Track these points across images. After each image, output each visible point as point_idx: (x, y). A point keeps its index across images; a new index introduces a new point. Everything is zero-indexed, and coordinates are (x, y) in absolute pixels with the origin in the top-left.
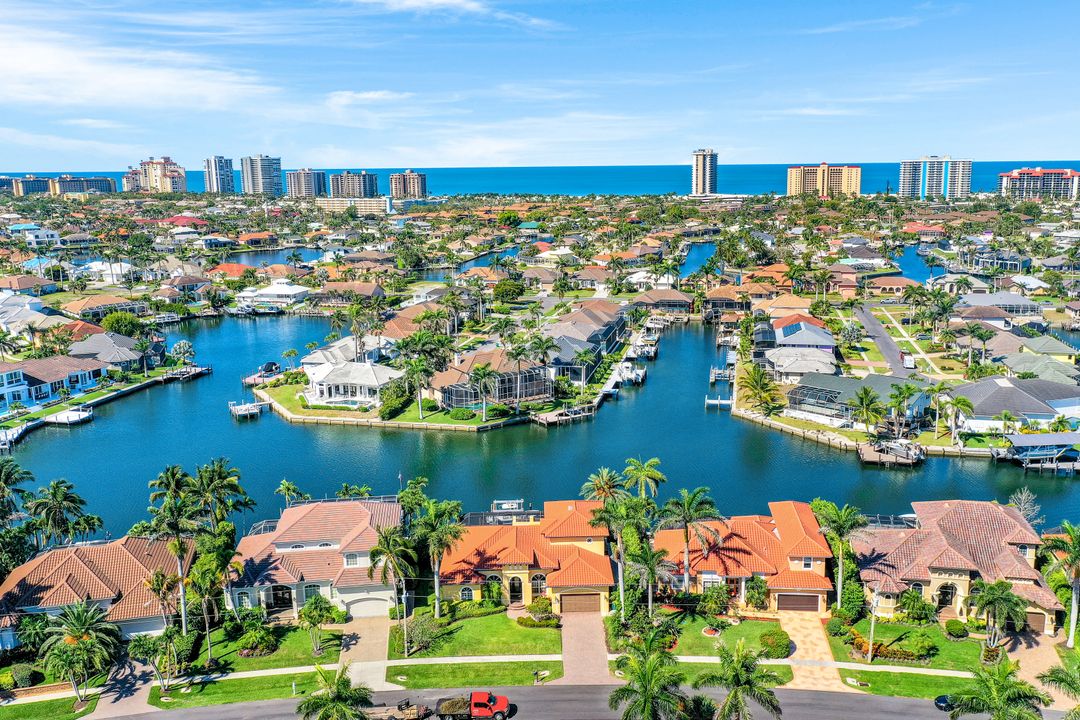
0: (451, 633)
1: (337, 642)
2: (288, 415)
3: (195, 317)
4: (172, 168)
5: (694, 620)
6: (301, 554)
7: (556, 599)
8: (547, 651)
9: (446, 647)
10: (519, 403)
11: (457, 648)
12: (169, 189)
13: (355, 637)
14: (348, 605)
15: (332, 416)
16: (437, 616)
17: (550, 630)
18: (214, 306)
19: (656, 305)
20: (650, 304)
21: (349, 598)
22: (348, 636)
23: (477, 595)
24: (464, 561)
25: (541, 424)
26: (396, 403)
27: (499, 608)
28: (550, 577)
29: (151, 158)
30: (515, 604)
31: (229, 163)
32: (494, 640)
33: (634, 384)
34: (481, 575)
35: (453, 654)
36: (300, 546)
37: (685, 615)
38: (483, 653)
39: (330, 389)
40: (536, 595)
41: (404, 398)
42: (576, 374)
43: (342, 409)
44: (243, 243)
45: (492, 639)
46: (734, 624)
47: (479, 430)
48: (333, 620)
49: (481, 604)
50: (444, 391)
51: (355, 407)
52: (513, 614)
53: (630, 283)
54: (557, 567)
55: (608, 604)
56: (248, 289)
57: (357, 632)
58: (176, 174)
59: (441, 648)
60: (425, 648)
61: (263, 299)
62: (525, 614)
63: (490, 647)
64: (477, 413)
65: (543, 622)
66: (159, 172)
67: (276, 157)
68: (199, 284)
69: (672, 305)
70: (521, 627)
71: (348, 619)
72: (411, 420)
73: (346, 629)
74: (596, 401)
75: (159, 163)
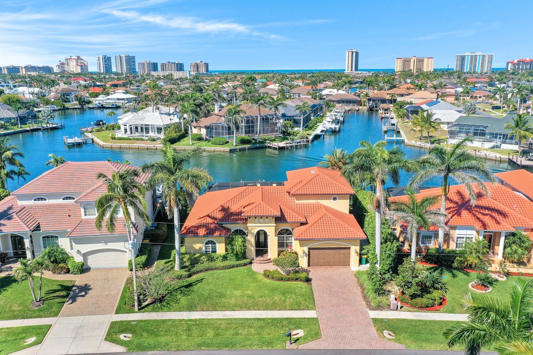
0: (190, 285)
1: (64, 293)
2: (101, 143)
3: (68, 109)
4: (81, 61)
5: (454, 276)
6: (43, 206)
7: (304, 252)
8: (298, 307)
9: (184, 300)
10: (258, 137)
11: (196, 301)
12: (79, 71)
13: (86, 289)
14: (85, 256)
15: (130, 143)
16: (177, 268)
17: (300, 284)
18: (80, 104)
19: (339, 102)
20: (335, 101)
21: (85, 248)
22: (78, 287)
23: (221, 249)
24: (208, 216)
25: (274, 148)
26: (174, 135)
27: (244, 261)
28: (298, 231)
29: (71, 57)
30: (259, 258)
31: (109, 59)
32: (238, 293)
33: (334, 132)
34: (225, 228)
35: (190, 308)
36: (42, 199)
37: (441, 270)
38: (226, 308)
39: (131, 128)
40: (281, 249)
41: (181, 133)
42: (296, 123)
43: (137, 139)
44: (108, 86)
45: (236, 293)
46: (500, 279)
47: (231, 151)
48: (68, 271)
49: (225, 258)
50: (207, 128)
51: (147, 138)
52: (258, 267)
53: (321, 94)
54: (304, 220)
55: (358, 258)
56: (101, 96)
57: (89, 283)
58: (83, 64)
59: (177, 301)
60: (160, 301)
61: (109, 101)
62: (272, 267)
63: (233, 301)
64: (230, 141)
65: (292, 276)
66: (74, 63)
67: (133, 55)
68: (72, 93)
69: (349, 102)
70: (268, 281)
71: (83, 269)
72: (184, 145)
73: (79, 280)
74: (310, 138)
75: (74, 59)
